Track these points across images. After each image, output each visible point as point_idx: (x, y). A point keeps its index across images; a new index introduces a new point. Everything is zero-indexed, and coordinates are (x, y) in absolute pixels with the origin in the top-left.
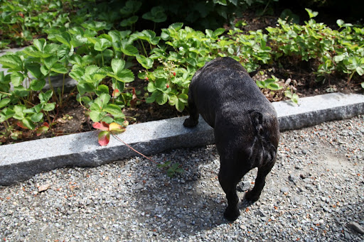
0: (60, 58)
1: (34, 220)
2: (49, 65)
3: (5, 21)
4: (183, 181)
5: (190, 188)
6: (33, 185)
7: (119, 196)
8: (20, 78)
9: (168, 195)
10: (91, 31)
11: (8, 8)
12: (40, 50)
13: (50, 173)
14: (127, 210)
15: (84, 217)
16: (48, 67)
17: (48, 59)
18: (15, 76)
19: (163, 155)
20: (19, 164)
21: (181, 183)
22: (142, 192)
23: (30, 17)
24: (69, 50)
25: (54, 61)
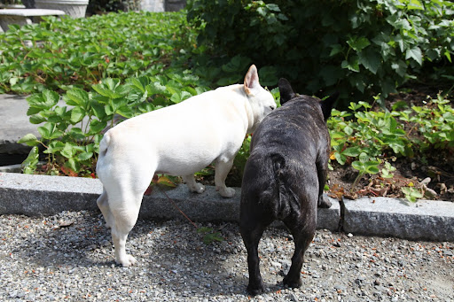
0: (130, 102)
1: (45, 246)
2: (115, 107)
3: (85, 62)
4: (219, 251)
5: (225, 258)
6: (56, 220)
7: (141, 247)
8: (81, 114)
9: (195, 259)
10: (176, 82)
11: (94, 48)
12: (111, 88)
13: (79, 213)
14: (143, 260)
15: (96, 255)
16: (114, 108)
17: (117, 101)
18: (77, 112)
19: (210, 225)
20: (50, 193)
21: (216, 253)
22: (168, 250)
23: (116, 63)
24: (142, 95)
25: (122, 103)
